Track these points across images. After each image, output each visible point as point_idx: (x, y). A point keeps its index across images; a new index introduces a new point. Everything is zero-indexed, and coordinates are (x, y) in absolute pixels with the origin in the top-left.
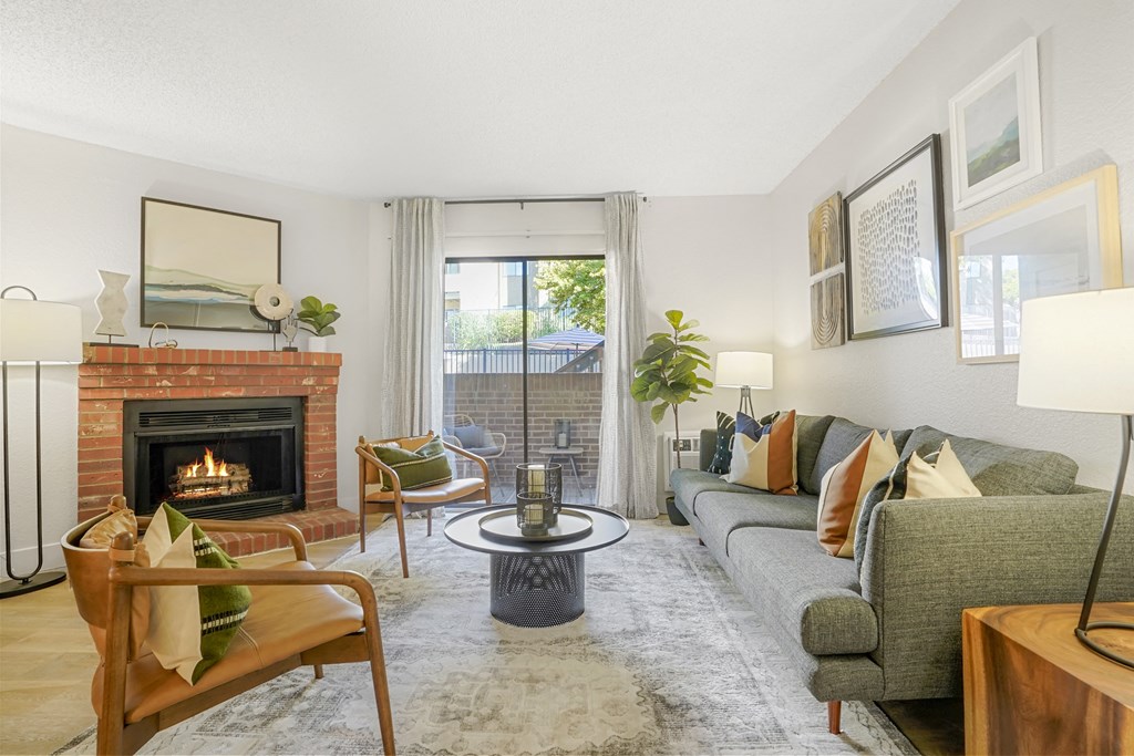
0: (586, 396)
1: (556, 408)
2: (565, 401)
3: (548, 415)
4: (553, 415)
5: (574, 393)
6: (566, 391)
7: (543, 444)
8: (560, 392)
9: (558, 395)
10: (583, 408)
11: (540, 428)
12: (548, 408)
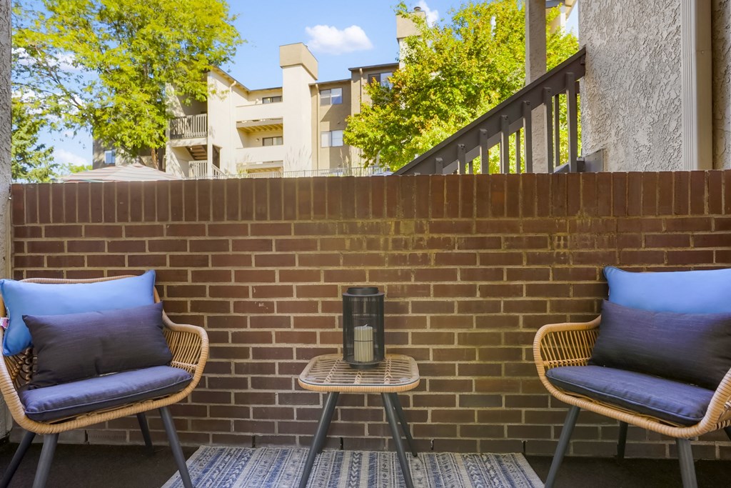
0: (420, 229)
1: (349, 260)
2: (372, 244)
3: (330, 276)
4: (343, 276)
5: (391, 222)
6: (373, 220)
7: (318, 345)
8: (359, 222)
9: (353, 230)
10: (413, 259)
11: (312, 307)
12: (333, 260)
